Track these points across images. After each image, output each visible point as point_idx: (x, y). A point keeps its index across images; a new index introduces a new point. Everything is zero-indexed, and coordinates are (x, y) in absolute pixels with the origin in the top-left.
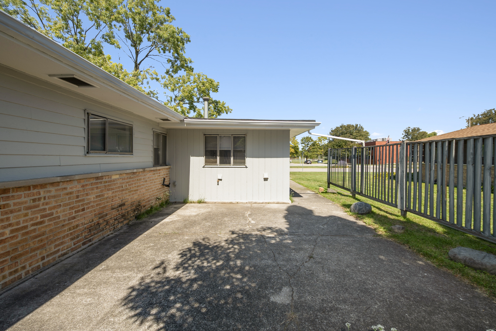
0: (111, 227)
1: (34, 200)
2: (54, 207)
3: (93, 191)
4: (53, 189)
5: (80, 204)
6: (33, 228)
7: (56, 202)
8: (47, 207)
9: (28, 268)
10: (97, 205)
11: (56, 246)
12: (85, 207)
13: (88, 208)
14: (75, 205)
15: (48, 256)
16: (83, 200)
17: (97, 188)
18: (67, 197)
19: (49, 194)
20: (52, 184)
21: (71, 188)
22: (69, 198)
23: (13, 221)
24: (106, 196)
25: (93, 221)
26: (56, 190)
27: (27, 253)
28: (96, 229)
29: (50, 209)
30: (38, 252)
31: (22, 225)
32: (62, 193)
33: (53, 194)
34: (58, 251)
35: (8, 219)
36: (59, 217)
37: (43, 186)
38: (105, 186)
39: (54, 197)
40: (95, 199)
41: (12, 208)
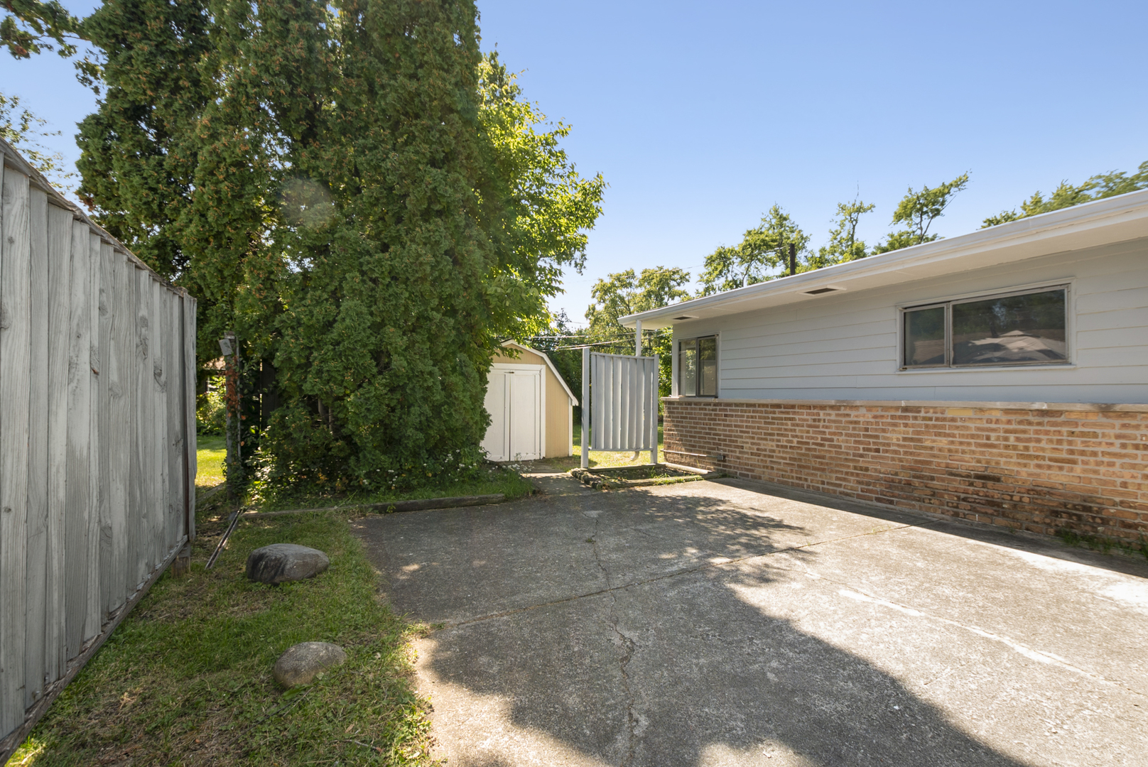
1: (814, 420)
2: (834, 434)
3: (896, 429)
4: (833, 413)
5: (871, 440)
6: (814, 447)
7: (837, 428)
8: (827, 430)
9: (809, 483)
10: (906, 453)
11: (837, 478)
12: (881, 448)
13: (887, 451)
14: (862, 439)
15: (828, 483)
16: (877, 437)
17: (906, 425)
18: (851, 426)
19: (828, 418)
20: (832, 407)
21: (856, 416)
22: (854, 429)
23: (798, 434)
24: (928, 444)
25: (896, 474)
26: (837, 415)
27: (808, 467)
28: (902, 489)
29: (830, 433)
30: (819, 473)
31: (804, 440)
32: (844, 419)
33: (833, 417)
34: (840, 486)
35: (795, 430)
36: (840, 447)
37: (823, 408)
38: (927, 426)
39: (834, 421)
40: (901, 442)
41: (797, 422)
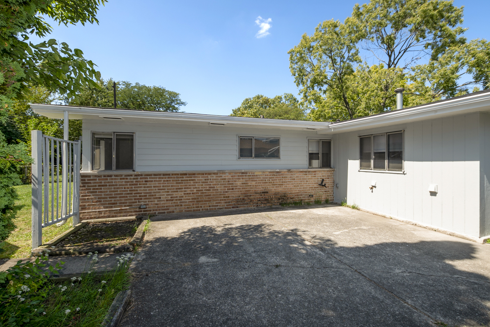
0: (255, 204)
1: (206, 180)
2: (215, 185)
3: (239, 180)
4: (215, 176)
5: (230, 185)
6: (205, 191)
7: (216, 182)
8: (211, 183)
9: (203, 208)
10: (242, 188)
11: (216, 203)
12: (234, 188)
13: (236, 189)
14: (227, 185)
15: (212, 206)
16: (233, 184)
17: (243, 179)
18: (222, 181)
19: (212, 178)
20: (214, 174)
21: (225, 177)
22: (224, 182)
23: (197, 186)
24: (249, 184)
25: (239, 197)
26: (216, 177)
27: (202, 201)
28: (241, 202)
29: (213, 185)
30: (208, 203)
31: (200, 189)
32: (219, 178)
33: (214, 178)
34: (217, 206)
35: (195, 185)
36: (218, 190)
37: (210, 174)
38: (249, 178)
39: (215, 179)
40: (241, 185)
41: (196, 181)
